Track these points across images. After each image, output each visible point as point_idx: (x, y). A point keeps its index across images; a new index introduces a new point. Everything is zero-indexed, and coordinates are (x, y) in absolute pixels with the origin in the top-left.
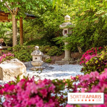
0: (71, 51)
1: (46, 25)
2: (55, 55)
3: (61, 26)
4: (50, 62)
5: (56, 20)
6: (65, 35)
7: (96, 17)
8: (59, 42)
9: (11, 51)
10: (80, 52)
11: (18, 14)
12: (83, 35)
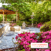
0: (34, 23)
1: (26, 15)
2: (29, 24)
3: (31, 16)
4: (27, 27)
5: (29, 14)
6: (32, 19)
7: (42, 14)
8: (30, 21)
9: (16, 23)
10: (36, 24)
11: (18, 12)
12: (38, 19)
